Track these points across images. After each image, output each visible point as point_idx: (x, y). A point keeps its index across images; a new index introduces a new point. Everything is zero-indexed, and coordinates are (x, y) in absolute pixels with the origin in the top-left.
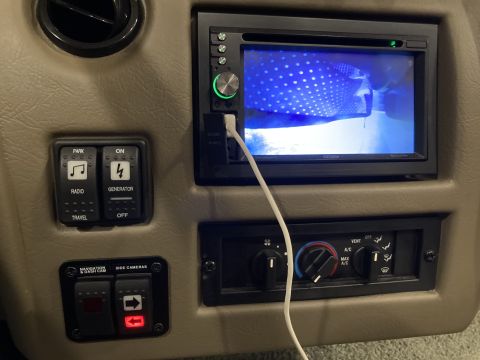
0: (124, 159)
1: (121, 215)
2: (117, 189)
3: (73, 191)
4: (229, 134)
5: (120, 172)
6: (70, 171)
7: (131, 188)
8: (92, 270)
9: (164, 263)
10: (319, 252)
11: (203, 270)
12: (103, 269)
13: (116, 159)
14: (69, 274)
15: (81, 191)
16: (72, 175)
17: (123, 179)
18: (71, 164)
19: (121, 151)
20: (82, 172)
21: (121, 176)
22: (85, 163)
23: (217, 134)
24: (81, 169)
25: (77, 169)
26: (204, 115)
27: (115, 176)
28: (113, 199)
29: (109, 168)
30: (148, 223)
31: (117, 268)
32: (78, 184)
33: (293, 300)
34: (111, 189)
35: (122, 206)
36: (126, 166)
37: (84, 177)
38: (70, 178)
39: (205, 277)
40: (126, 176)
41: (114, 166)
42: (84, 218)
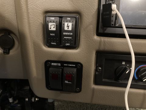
0: (70, 22)
1: (67, 44)
2: (66, 34)
3: (51, 34)
5: (68, 26)
7: (72, 34)
8: (55, 64)
9: (82, 65)
11: (96, 70)
12: (59, 65)
13: (67, 22)
16: (50, 28)
17: (69, 29)
18: (50, 24)
20: (54, 28)
21: (68, 28)
22: (55, 24)
23: (108, 13)
24: (53, 26)
25: (52, 27)
26: (103, 5)
27: (66, 28)
28: (65, 37)
29: (64, 25)
30: (77, 49)
31: (65, 65)
32: (52, 32)
33: (131, 87)
34: (64, 34)
35: (68, 41)
36: (70, 24)
37: (55, 29)
38: (50, 29)
39: (97, 73)
40: (70, 29)
41: (66, 24)
42: (55, 44)
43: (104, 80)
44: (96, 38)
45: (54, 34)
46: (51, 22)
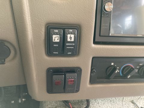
0: (72, 34)
2: (69, 44)
5: (71, 38)
6: (54, 39)
7: (74, 44)
10: (130, 67)
13: (69, 34)
15: (57, 45)
18: (54, 36)
22: (59, 36)
25: (56, 39)
27: (69, 40)
28: (67, 47)
29: (67, 37)
32: (56, 43)
34: (67, 44)
35: (70, 50)
36: (73, 36)
37: (58, 41)
38: (53, 41)
40: (73, 40)
41: (69, 36)
42: (57, 53)
46: (55, 34)
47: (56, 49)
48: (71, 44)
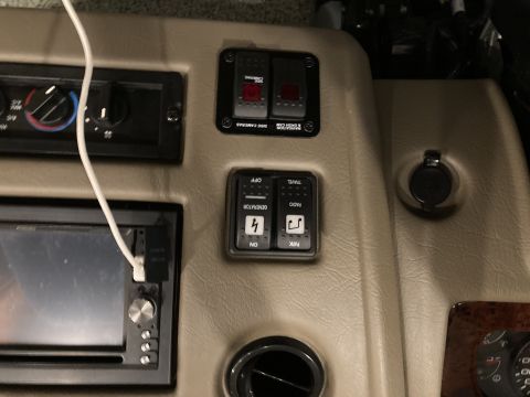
0: (250, 236)
1: (257, 180)
2: (259, 207)
3: (298, 205)
4: (141, 260)
5: (255, 225)
6: (302, 223)
7: (245, 207)
8: (291, 127)
9: (219, 126)
10: (47, 119)
11: (181, 113)
12: (279, 126)
13: (258, 237)
14: (311, 125)
16: (300, 220)
17: (253, 217)
18: (301, 230)
19: (253, 245)
20: (291, 222)
21: (255, 220)
22: (288, 231)
23: (154, 260)
24: (292, 225)
25: (295, 224)
26: (167, 279)
27: (260, 220)
29: (265, 229)
30: (233, 169)
31: (265, 126)
32: (295, 211)
33: (82, 69)
34: (265, 207)
35: (256, 190)
36: (249, 230)
37: (289, 218)
38: (302, 217)
39: (179, 105)
40: (249, 219)
41: (260, 231)
42: (291, 182)
43: (159, 87)
44: (183, 199)
45: (293, 205)
46: (299, 236)
47: (295, 193)
48: (254, 207)
